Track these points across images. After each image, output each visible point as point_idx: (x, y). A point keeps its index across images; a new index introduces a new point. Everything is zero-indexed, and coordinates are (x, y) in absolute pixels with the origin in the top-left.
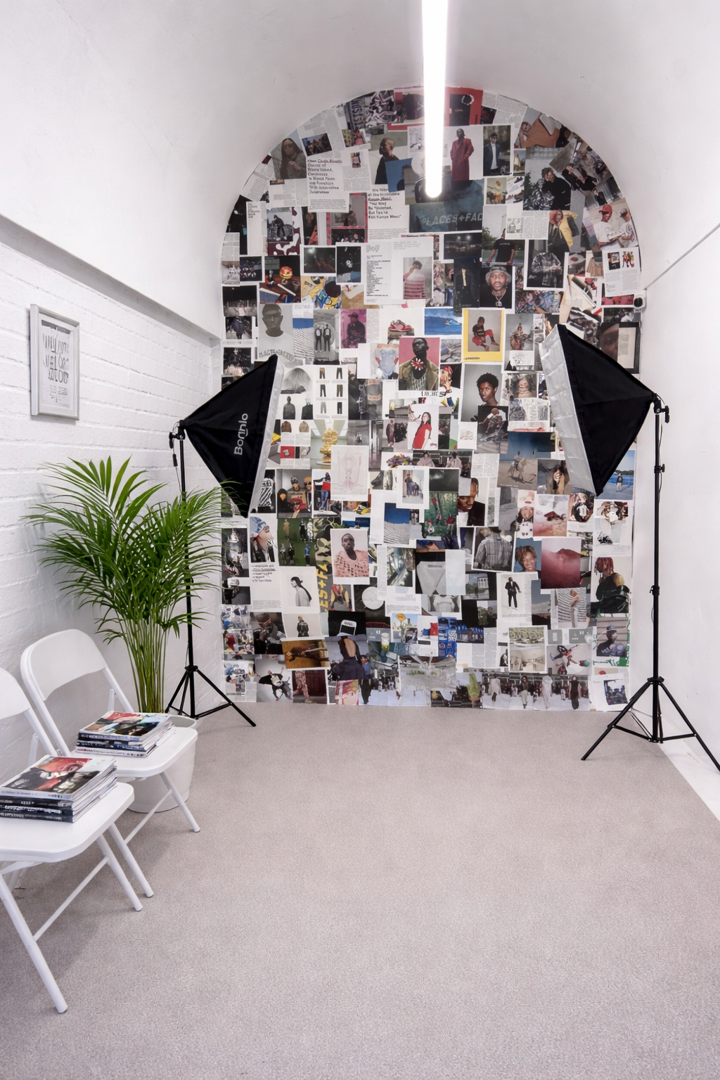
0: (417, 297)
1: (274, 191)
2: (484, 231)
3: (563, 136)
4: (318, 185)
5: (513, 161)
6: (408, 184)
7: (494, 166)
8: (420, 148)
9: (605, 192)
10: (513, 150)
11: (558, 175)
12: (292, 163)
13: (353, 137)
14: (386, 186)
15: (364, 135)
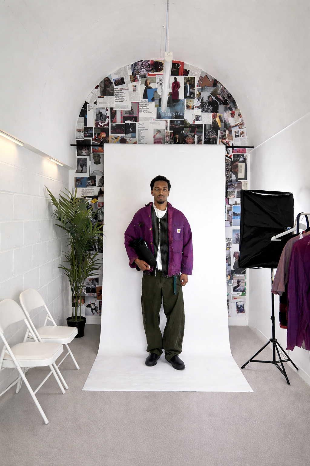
0: (159, 143)
3: (215, 83)
5: (196, 93)
6: (156, 99)
7: (188, 94)
8: (161, 84)
9: (232, 106)
10: (196, 88)
11: (214, 98)
12: (108, 89)
13: (134, 78)
14: (147, 100)
15: (139, 78)
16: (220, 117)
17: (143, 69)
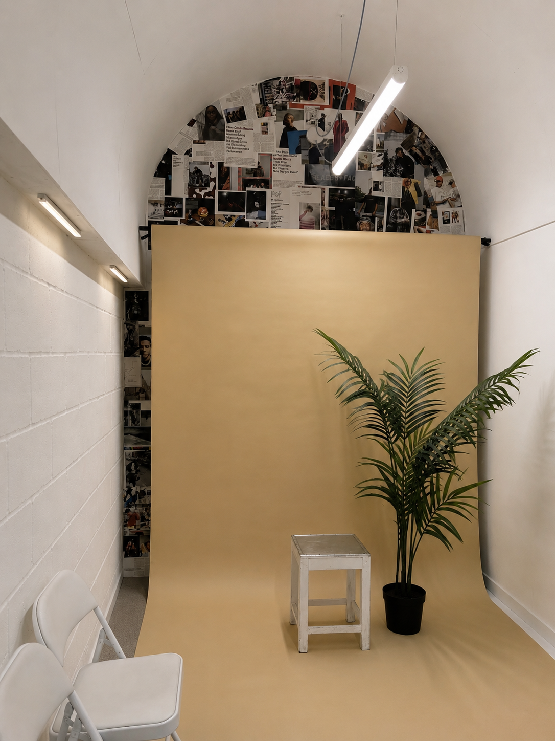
1: (196, 148)
3: (409, 127)
4: (232, 146)
5: (376, 142)
6: (304, 150)
8: (313, 123)
9: (438, 167)
10: (375, 133)
11: (407, 153)
12: (213, 127)
13: (263, 110)
14: (287, 150)
15: (272, 109)
16: (416, 186)
17: (281, 94)
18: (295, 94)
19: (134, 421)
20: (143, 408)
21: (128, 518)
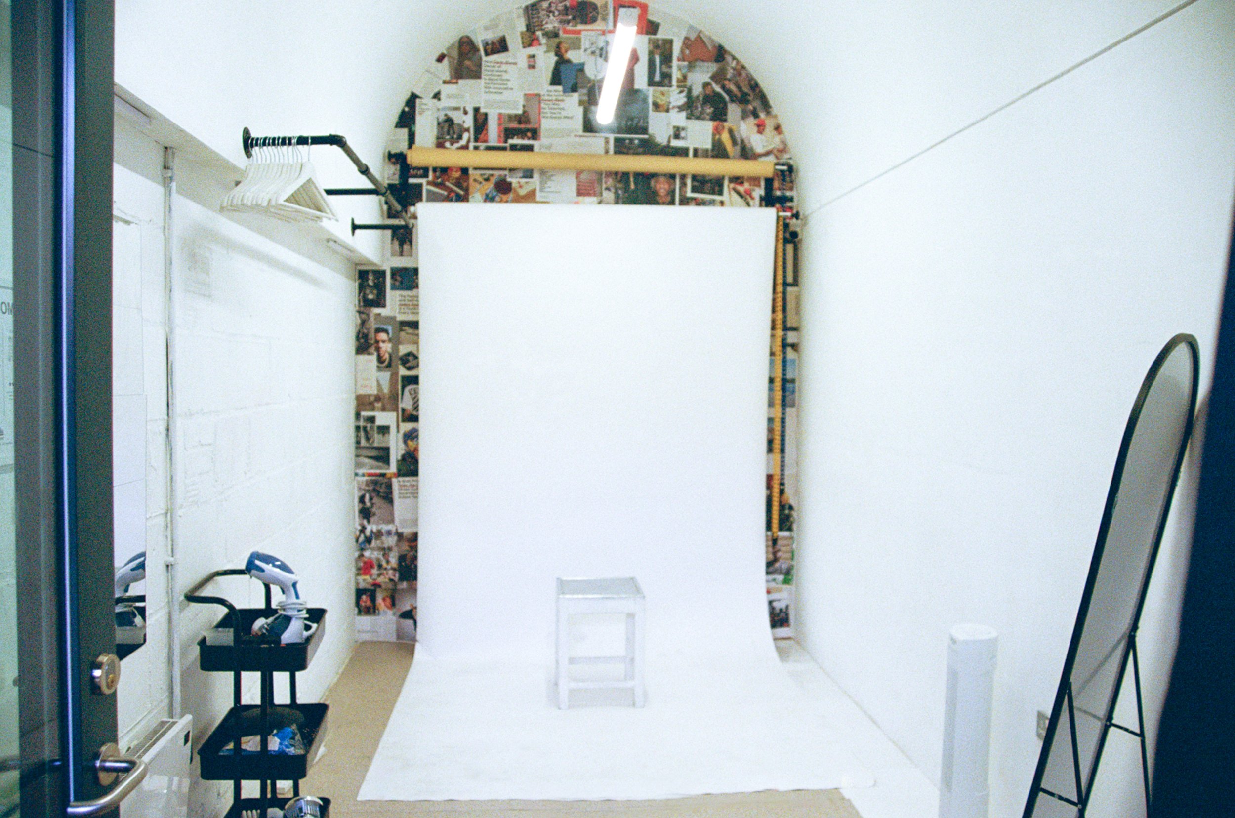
0: (588, 194)
1: (446, 90)
2: (650, 136)
3: (720, 54)
4: (492, 86)
5: (676, 74)
6: (581, 87)
7: (657, 78)
8: (593, 53)
9: (759, 109)
10: (675, 63)
11: (718, 89)
12: (467, 63)
13: (530, 39)
14: (560, 88)
15: (541, 37)
16: (731, 132)
17: (552, 17)
18: (570, 17)
19: (368, 439)
20: (379, 422)
21: (361, 564)
